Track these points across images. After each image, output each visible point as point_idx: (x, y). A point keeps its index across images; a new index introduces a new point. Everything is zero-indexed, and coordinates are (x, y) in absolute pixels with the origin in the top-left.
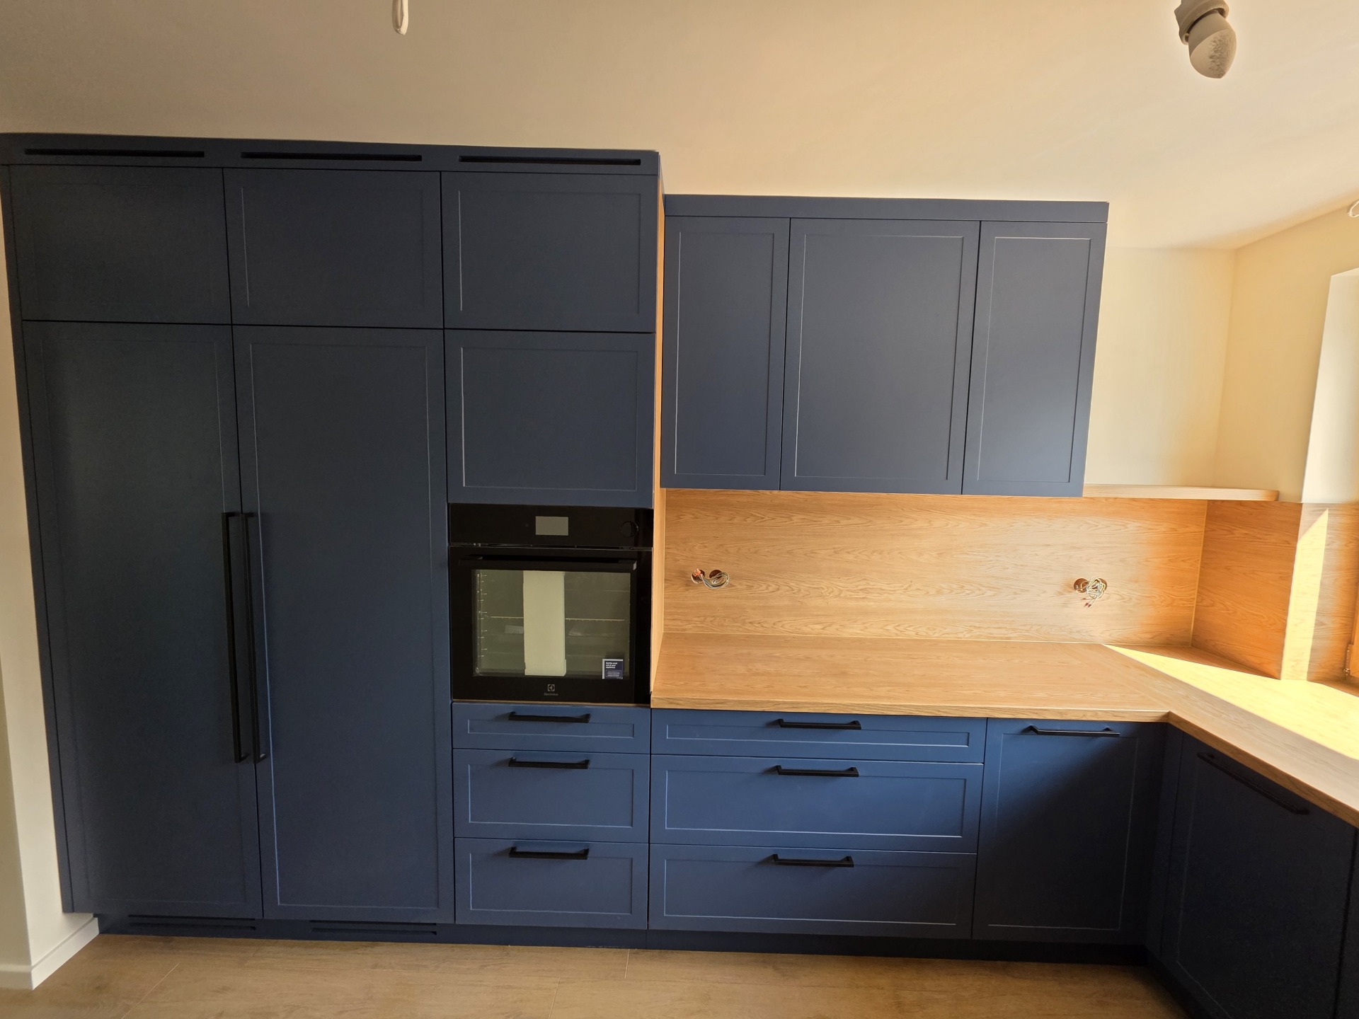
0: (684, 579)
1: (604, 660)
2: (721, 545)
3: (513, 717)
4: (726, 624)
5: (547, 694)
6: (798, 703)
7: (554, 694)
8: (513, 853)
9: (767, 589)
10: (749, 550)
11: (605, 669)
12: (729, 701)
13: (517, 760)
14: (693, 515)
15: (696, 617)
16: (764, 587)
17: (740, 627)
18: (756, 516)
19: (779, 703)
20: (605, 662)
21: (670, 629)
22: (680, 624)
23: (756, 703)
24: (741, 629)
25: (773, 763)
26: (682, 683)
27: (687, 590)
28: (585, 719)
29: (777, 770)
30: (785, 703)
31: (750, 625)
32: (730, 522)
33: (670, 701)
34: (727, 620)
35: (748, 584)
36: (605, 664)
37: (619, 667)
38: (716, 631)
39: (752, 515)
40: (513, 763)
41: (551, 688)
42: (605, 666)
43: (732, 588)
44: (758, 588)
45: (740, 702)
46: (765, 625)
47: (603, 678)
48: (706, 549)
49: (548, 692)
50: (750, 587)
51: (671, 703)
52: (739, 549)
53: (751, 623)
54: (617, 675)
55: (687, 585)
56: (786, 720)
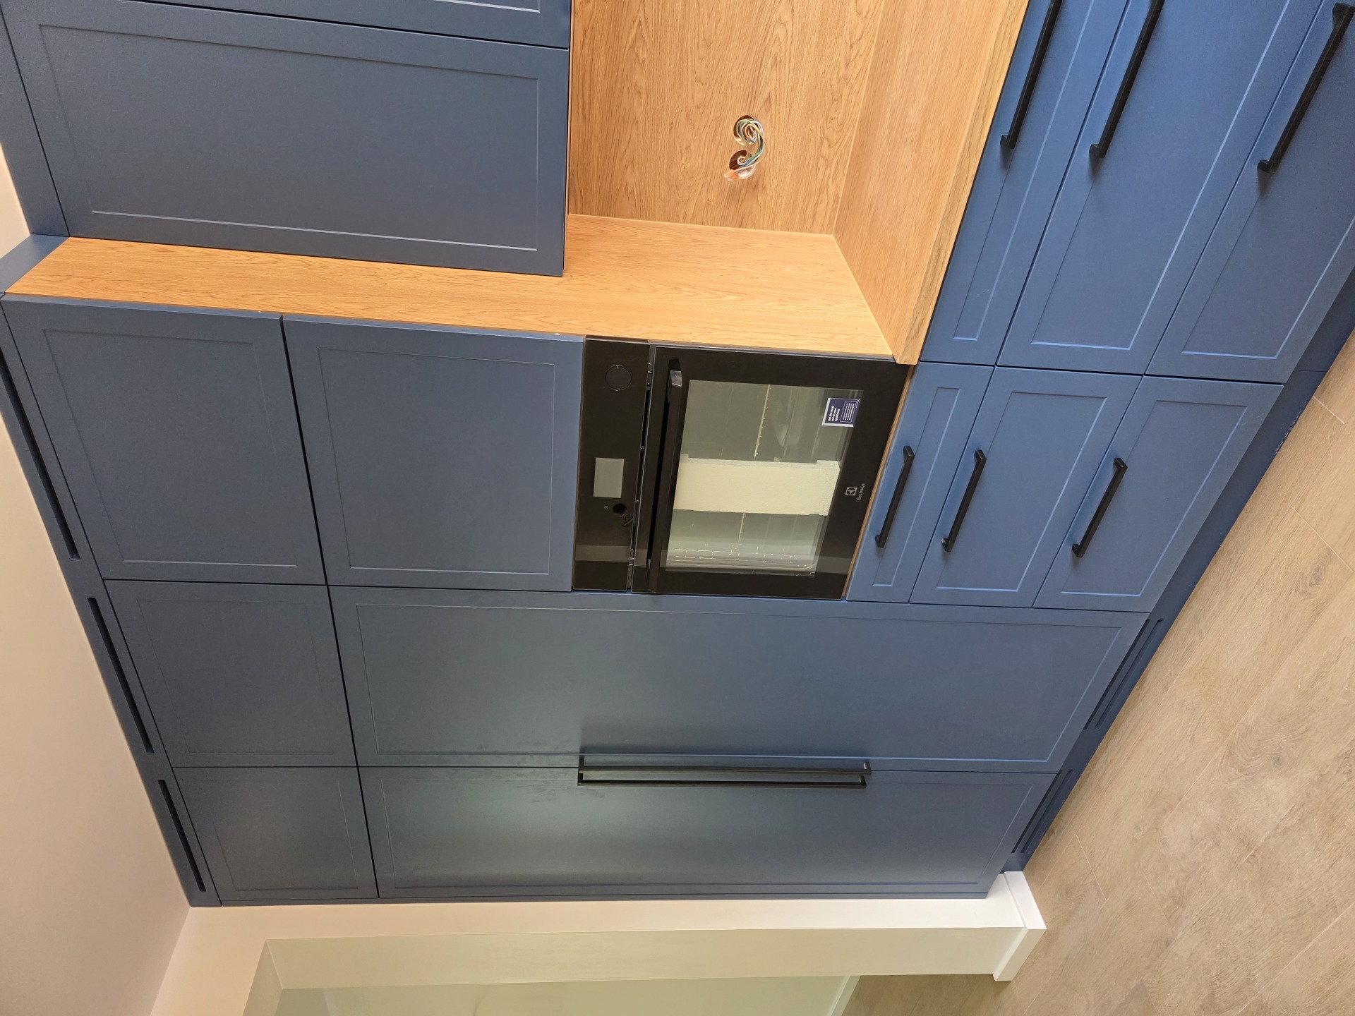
0: (743, 192)
1: (824, 424)
2: (688, 115)
3: (881, 540)
4: (841, 116)
5: (860, 497)
6: (978, 108)
7: (862, 488)
8: (1079, 550)
9: (784, 24)
10: (701, 59)
11: (838, 422)
12: (939, 238)
13: (947, 536)
14: (626, 167)
15: (816, 175)
16: (779, 31)
17: (852, 88)
18: (635, 40)
19: (969, 145)
20: (827, 421)
21: (830, 222)
22: (824, 204)
23: (956, 190)
24: (856, 87)
25: (1084, 156)
26: (896, 292)
27: (764, 188)
28: (909, 454)
29: (1100, 153)
30: (971, 133)
31: (851, 66)
32: (643, 95)
33: (913, 334)
34: (832, 115)
35: (769, 66)
36: (831, 422)
37: (840, 405)
38: (851, 138)
39: (632, 47)
40: (948, 544)
41: (851, 491)
42: (834, 422)
43: (773, 100)
44: (780, 43)
45: (947, 219)
46: (858, 33)
47: (852, 426)
48: (692, 147)
49: (857, 495)
50: (776, 62)
51: (917, 333)
52: (699, 81)
53: (847, 64)
54: (851, 409)
55: (755, 188)
56: (1006, 129)
